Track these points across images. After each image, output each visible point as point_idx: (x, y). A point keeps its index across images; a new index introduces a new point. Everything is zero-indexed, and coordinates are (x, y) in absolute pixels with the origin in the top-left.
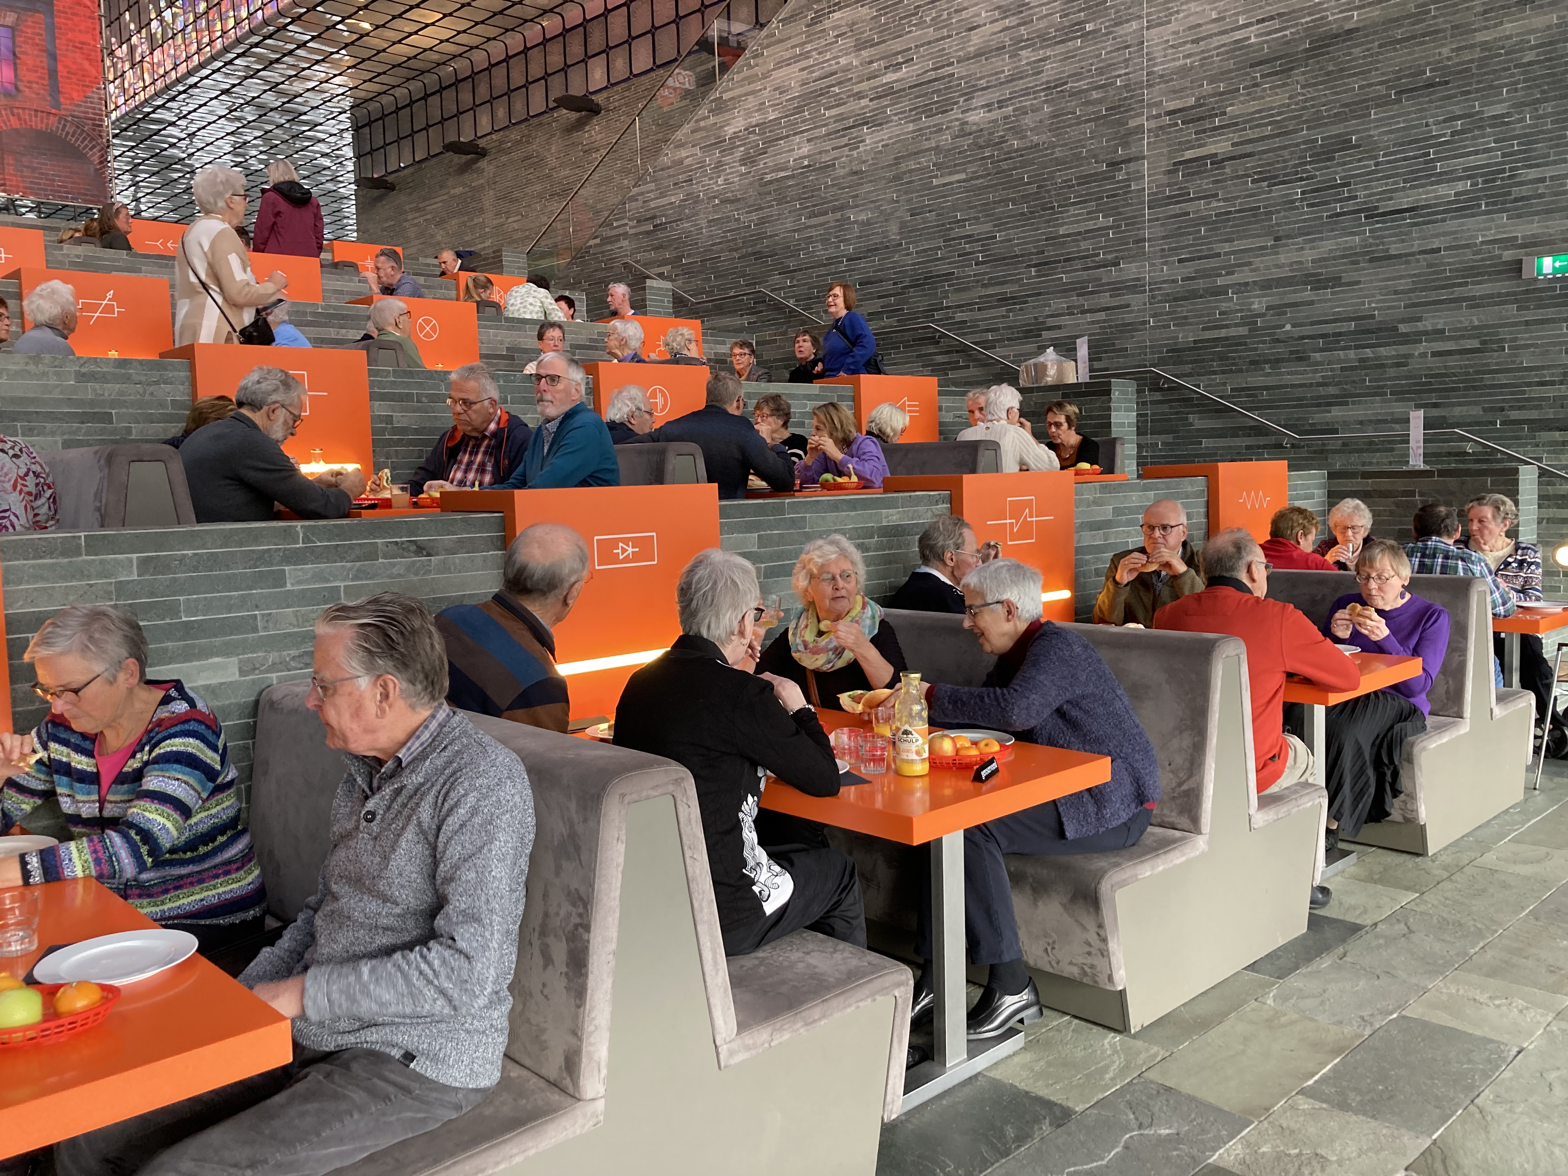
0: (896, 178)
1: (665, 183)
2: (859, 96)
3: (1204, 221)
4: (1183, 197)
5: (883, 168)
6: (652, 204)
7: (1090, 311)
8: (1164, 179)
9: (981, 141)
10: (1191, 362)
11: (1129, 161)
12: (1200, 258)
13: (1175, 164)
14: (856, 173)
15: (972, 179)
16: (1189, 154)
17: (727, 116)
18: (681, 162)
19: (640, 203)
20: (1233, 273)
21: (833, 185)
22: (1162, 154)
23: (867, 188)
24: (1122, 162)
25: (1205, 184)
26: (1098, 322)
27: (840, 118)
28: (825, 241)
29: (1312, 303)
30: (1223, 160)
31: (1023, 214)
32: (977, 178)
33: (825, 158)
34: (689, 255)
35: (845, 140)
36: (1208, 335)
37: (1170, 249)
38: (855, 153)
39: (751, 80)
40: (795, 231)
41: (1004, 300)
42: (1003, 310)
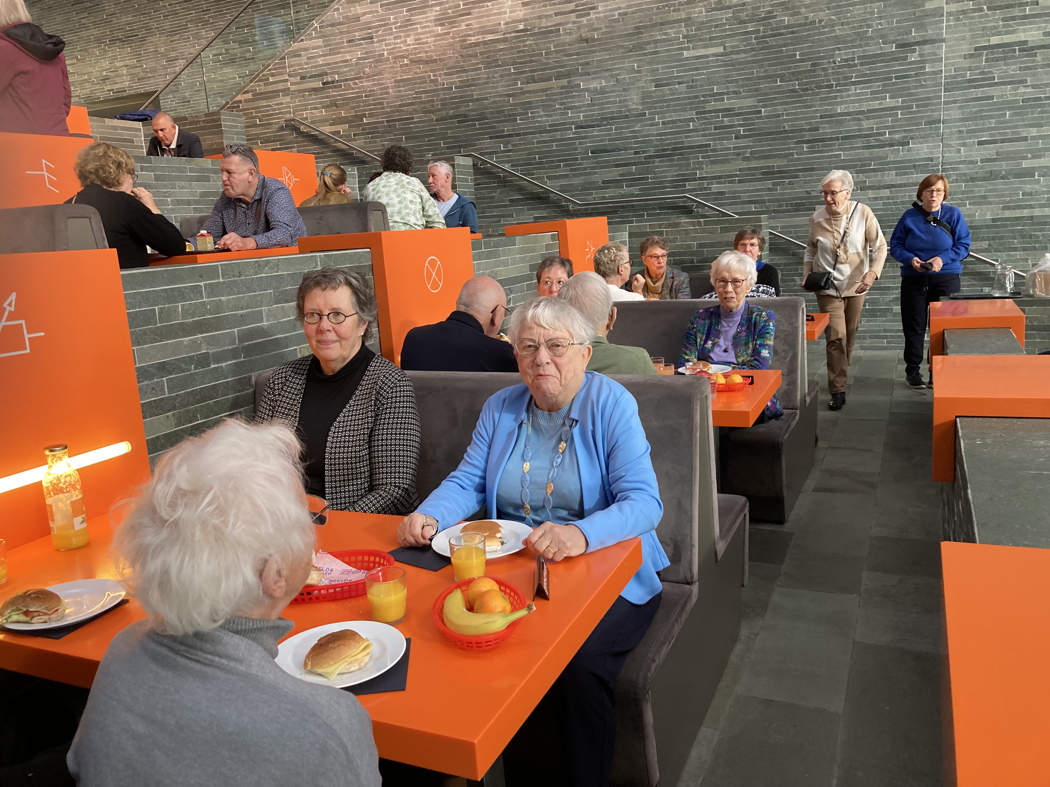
0: (637, 47)
1: (337, 39)
3: (1011, 105)
4: (986, 81)
5: (620, 36)
6: (320, 61)
7: (870, 188)
8: (965, 63)
9: (743, 16)
10: (989, 239)
11: (925, 42)
12: (1003, 141)
13: (976, 49)
14: (587, 40)
15: (732, 53)
16: (995, 40)
18: (357, 19)
19: (304, 59)
20: (1039, 157)
21: (557, 52)
22: (964, 38)
23: (598, 57)
24: (918, 43)
25: (1013, 69)
26: (882, 198)
28: (546, 107)
30: (1033, 48)
31: (793, 91)
32: (738, 52)
33: (546, 23)
34: (371, 115)
36: (1008, 214)
37: (968, 132)
38: (584, 20)
40: (509, 96)
41: (769, 173)
42: (769, 184)
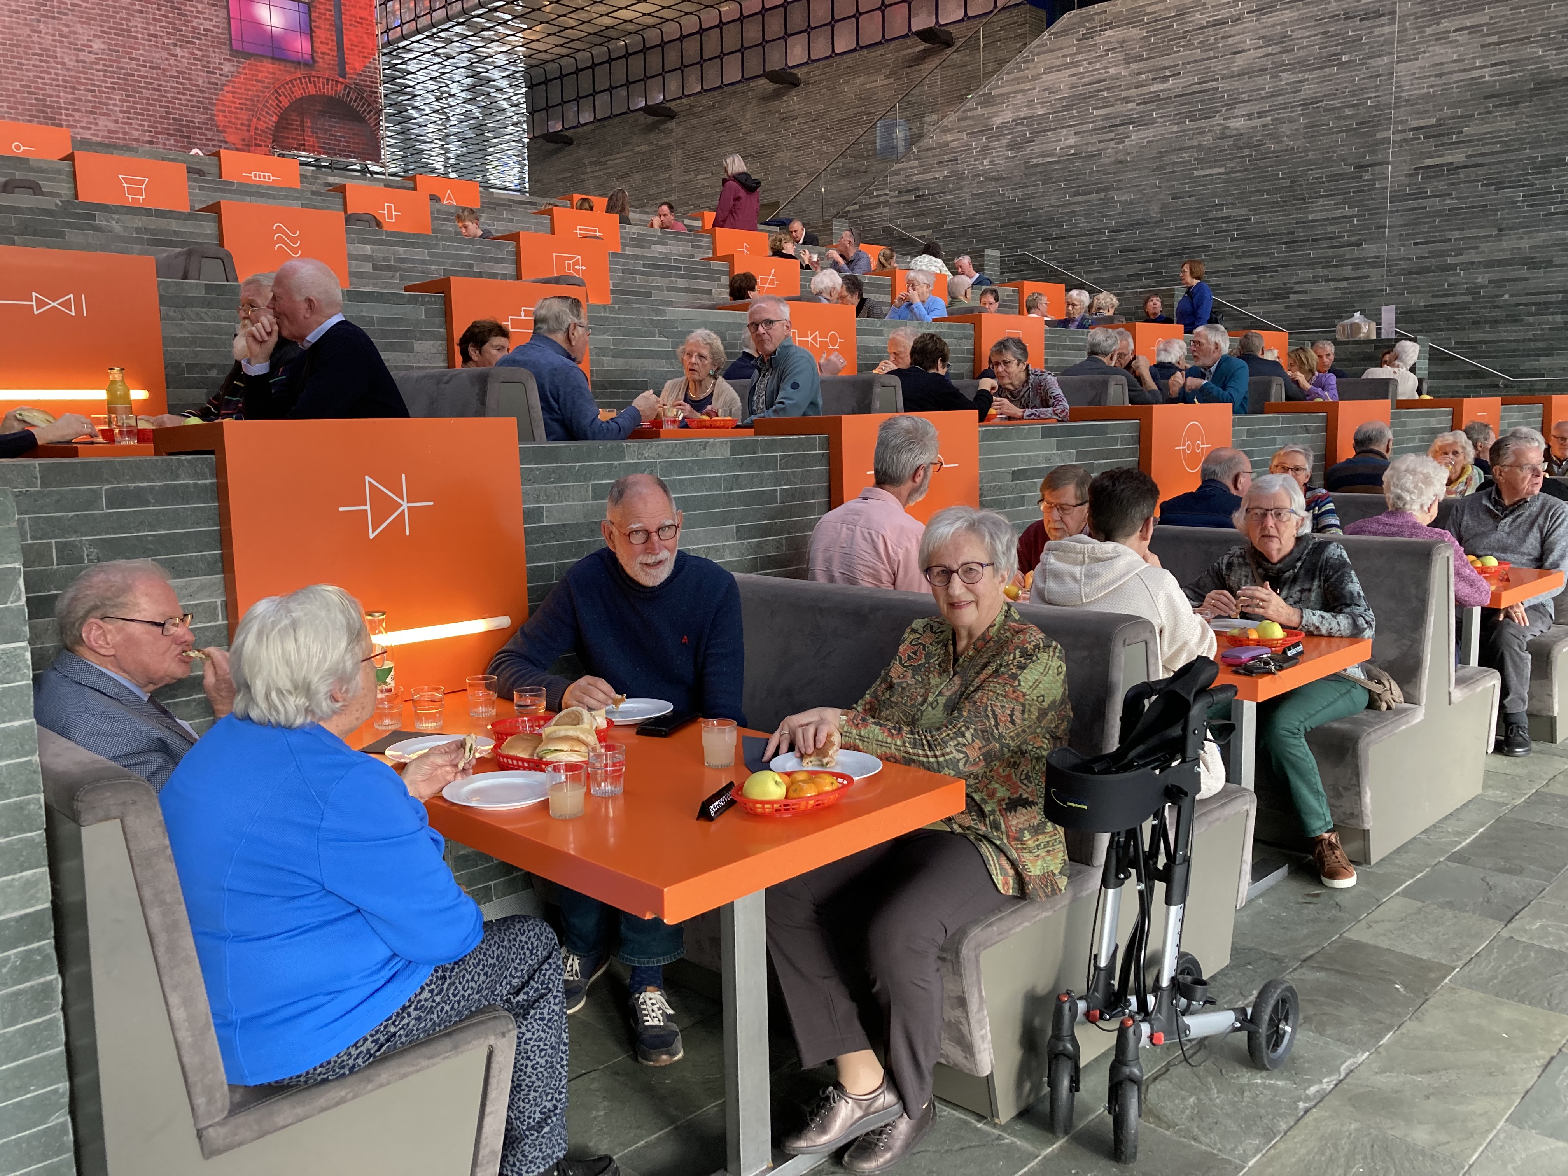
0: (1159, 168)
1: (930, 161)
2: (1127, 100)
3: (1439, 213)
4: (1421, 194)
5: (1147, 159)
6: (915, 179)
7: (1332, 280)
8: (1406, 181)
9: (1241, 144)
10: (1421, 322)
11: (1375, 164)
12: (1433, 242)
13: (1415, 169)
14: (1121, 162)
15: (1231, 172)
16: (1429, 162)
17: (995, 109)
18: (947, 144)
19: (902, 177)
20: (1461, 255)
21: (1098, 171)
22: (1405, 161)
23: (1129, 175)
24: (1370, 166)
25: (1442, 186)
26: (1340, 289)
27: (1107, 117)
28: (1087, 215)
29: (1526, 279)
30: (1458, 168)
31: (1277, 202)
32: (1236, 172)
33: (1090, 148)
34: (951, 222)
35: (1112, 135)
36: (1436, 301)
37: (1407, 235)
38: (1121, 146)
39: (1020, 81)
40: (1059, 206)
41: (1255, 269)
42: (1254, 277)
